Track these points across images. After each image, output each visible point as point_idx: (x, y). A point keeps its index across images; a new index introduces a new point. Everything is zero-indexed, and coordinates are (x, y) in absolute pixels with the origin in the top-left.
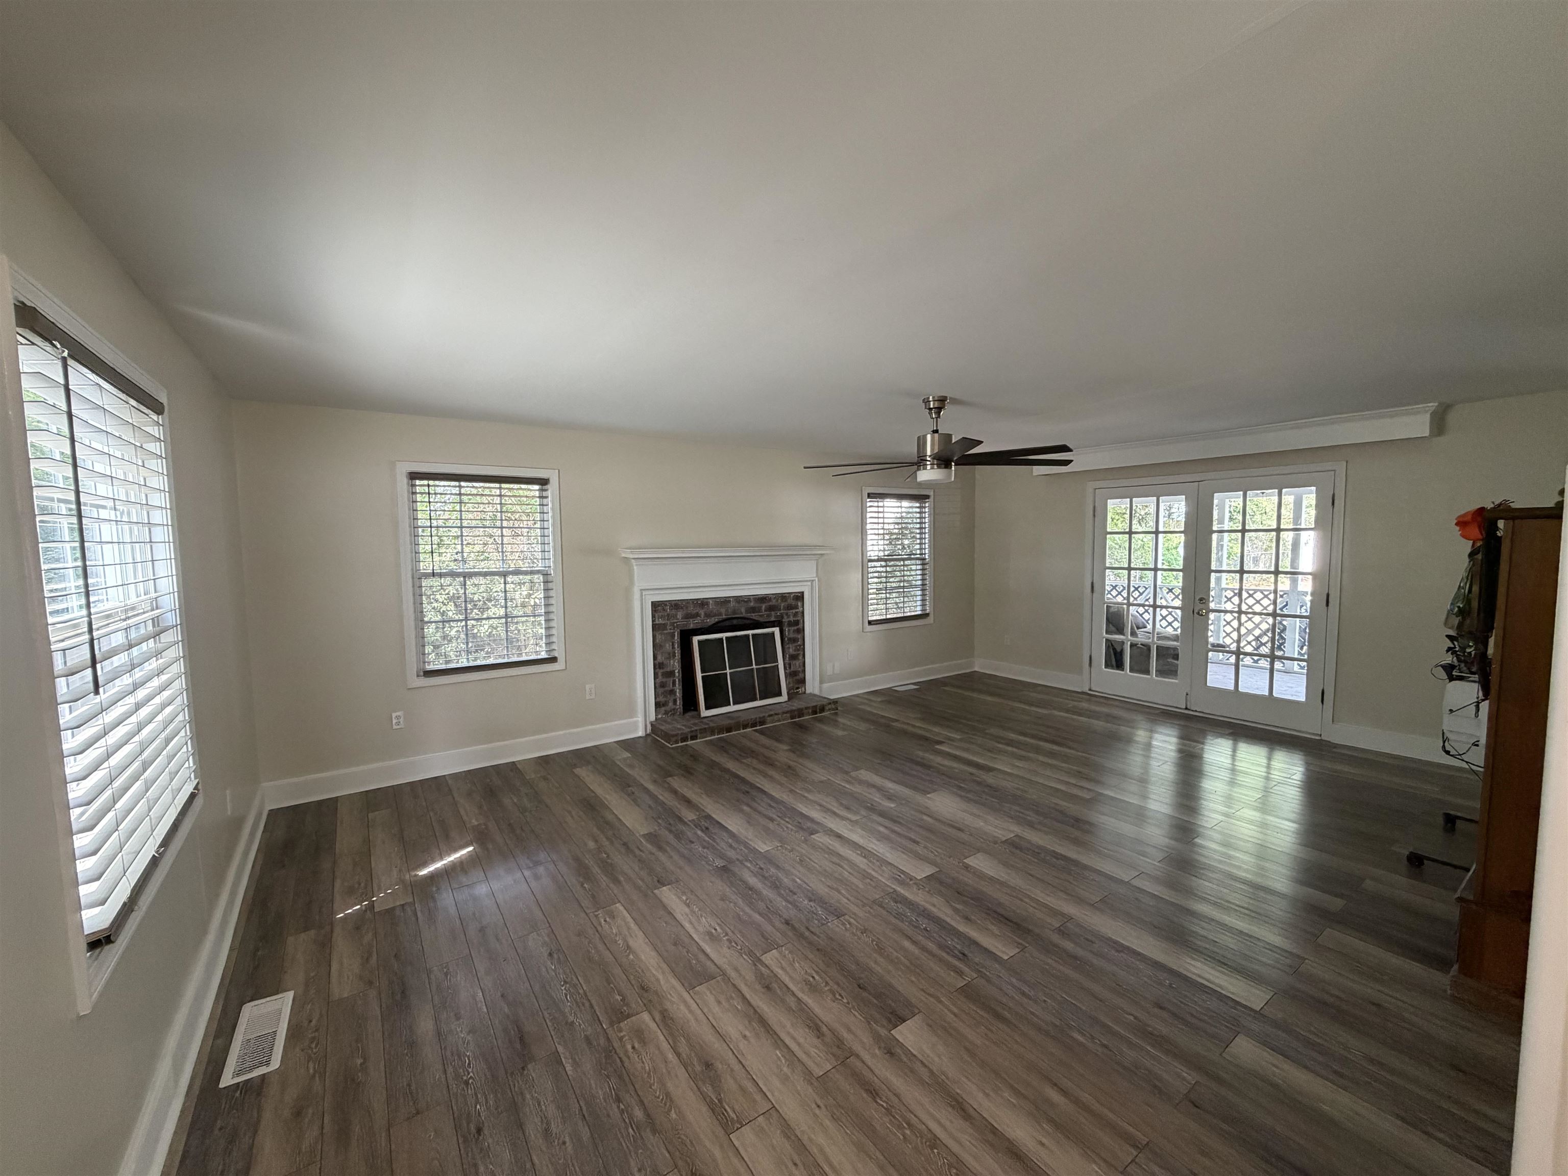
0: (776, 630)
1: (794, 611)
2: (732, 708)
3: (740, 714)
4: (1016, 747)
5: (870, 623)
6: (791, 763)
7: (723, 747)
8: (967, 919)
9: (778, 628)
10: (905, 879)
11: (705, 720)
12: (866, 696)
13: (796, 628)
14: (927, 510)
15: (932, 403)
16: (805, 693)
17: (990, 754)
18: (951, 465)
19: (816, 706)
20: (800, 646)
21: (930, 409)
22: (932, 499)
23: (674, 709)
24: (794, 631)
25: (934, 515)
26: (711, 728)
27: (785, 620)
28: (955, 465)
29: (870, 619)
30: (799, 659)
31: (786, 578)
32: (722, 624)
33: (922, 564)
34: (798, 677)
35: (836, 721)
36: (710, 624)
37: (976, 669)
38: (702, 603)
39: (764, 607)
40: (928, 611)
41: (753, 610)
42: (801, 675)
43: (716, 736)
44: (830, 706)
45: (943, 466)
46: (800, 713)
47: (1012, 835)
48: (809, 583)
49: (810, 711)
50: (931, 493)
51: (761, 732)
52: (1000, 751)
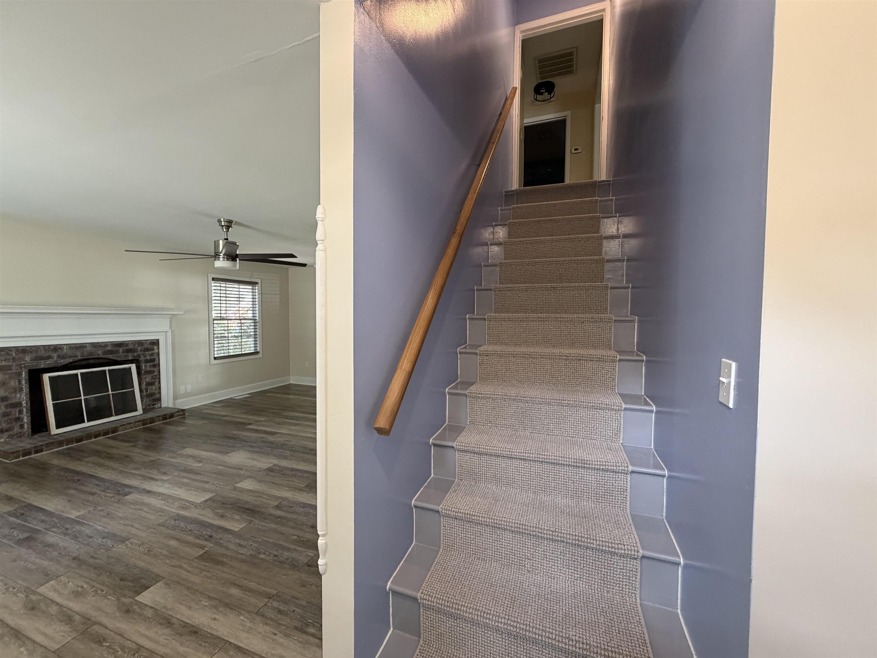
0: (133, 367)
1: (150, 352)
2: (86, 424)
3: (91, 428)
4: (296, 420)
5: (215, 358)
6: (127, 453)
7: (69, 454)
8: (222, 516)
9: (134, 365)
10: (187, 505)
11: (55, 437)
12: (211, 405)
13: (152, 364)
14: (257, 291)
15: (223, 222)
16: (161, 407)
17: (279, 426)
18: (237, 260)
19: (166, 415)
20: (156, 376)
21: (223, 226)
22: (260, 285)
23: (20, 433)
24: (150, 366)
25: (261, 294)
26: (60, 441)
27: (142, 358)
28: (239, 260)
29: (216, 356)
30: (155, 385)
31: (143, 330)
32: (76, 364)
33: (254, 323)
34: (154, 397)
35: (184, 423)
36: (64, 364)
37: (291, 382)
38: (56, 348)
39: (121, 350)
40: (258, 350)
41: (111, 352)
42: (157, 396)
43: (65, 447)
44: (178, 413)
45: (231, 259)
46: (152, 420)
47: (271, 465)
48: (164, 334)
49: (161, 418)
50: (259, 281)
51: (113, 438)
52: (285, 423)
